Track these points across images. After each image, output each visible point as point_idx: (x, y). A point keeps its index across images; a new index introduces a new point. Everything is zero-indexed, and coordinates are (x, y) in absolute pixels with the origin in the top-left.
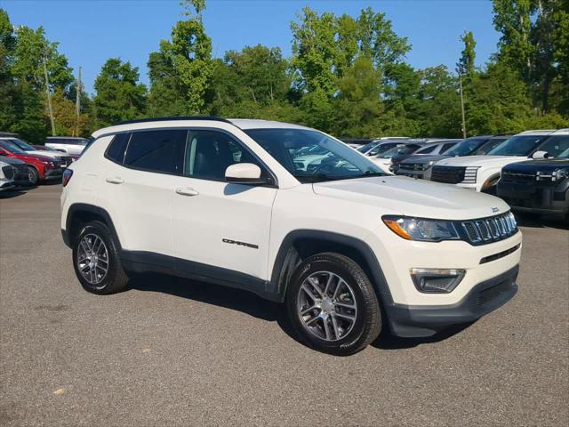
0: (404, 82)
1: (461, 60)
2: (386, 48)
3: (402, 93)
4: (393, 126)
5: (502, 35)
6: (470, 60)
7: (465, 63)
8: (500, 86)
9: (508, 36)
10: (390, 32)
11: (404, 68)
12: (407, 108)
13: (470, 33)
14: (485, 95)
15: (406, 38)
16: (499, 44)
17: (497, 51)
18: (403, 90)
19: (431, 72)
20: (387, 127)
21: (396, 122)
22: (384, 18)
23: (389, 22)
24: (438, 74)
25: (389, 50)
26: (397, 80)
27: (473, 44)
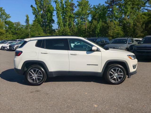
0: (10, 25)
1: (26, 21)
2: (4, 16)
3: (10, 28)
4: (9, 36)
5: (35, 16)
6: (28, 21)
7: (27, 22)
8: (37, 28)
9: (36, 16)
10: (5, 12)
11: (10, 22)
12: (12, 32)
13: (28, 15)
14: (34, 30)
15: (9, 14)
16: (34, 18)
17: (34, 20)
18: (10, 27)
19: (16, 23)
20: (7, 37)
21: (9, 35)
22: (3, 8)
23: (4, 10)
24: (18, 24)
25: (5, 17)
26: (8, 25)
27: (28, 17)
